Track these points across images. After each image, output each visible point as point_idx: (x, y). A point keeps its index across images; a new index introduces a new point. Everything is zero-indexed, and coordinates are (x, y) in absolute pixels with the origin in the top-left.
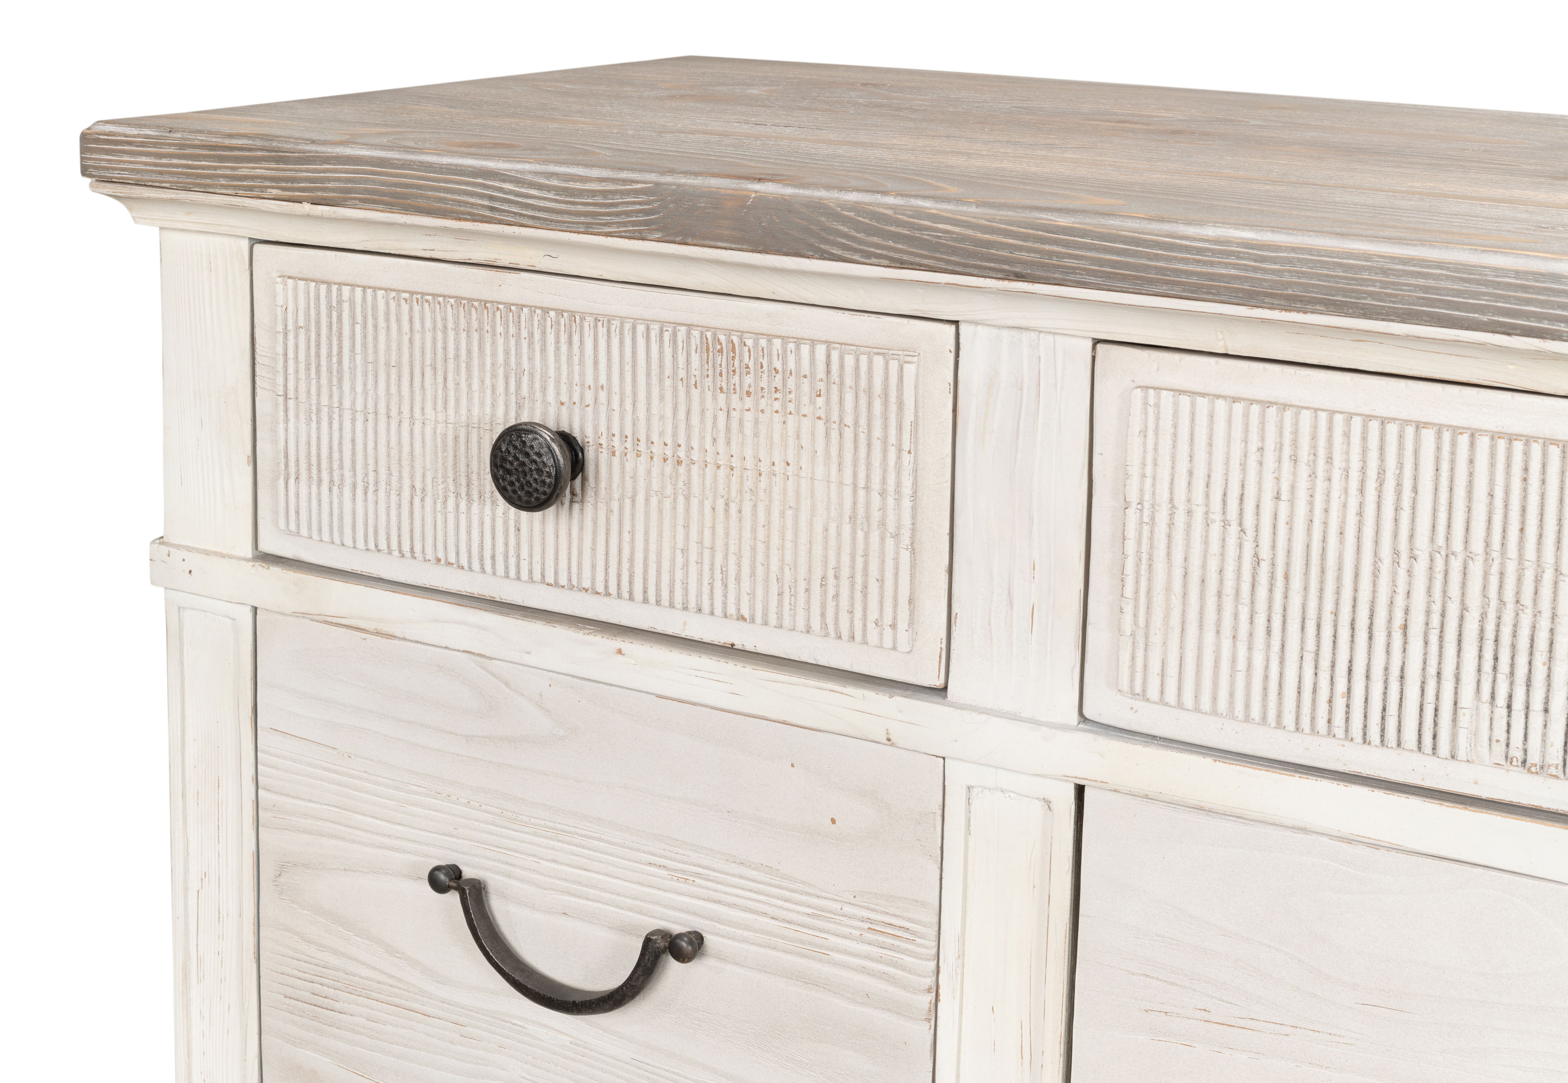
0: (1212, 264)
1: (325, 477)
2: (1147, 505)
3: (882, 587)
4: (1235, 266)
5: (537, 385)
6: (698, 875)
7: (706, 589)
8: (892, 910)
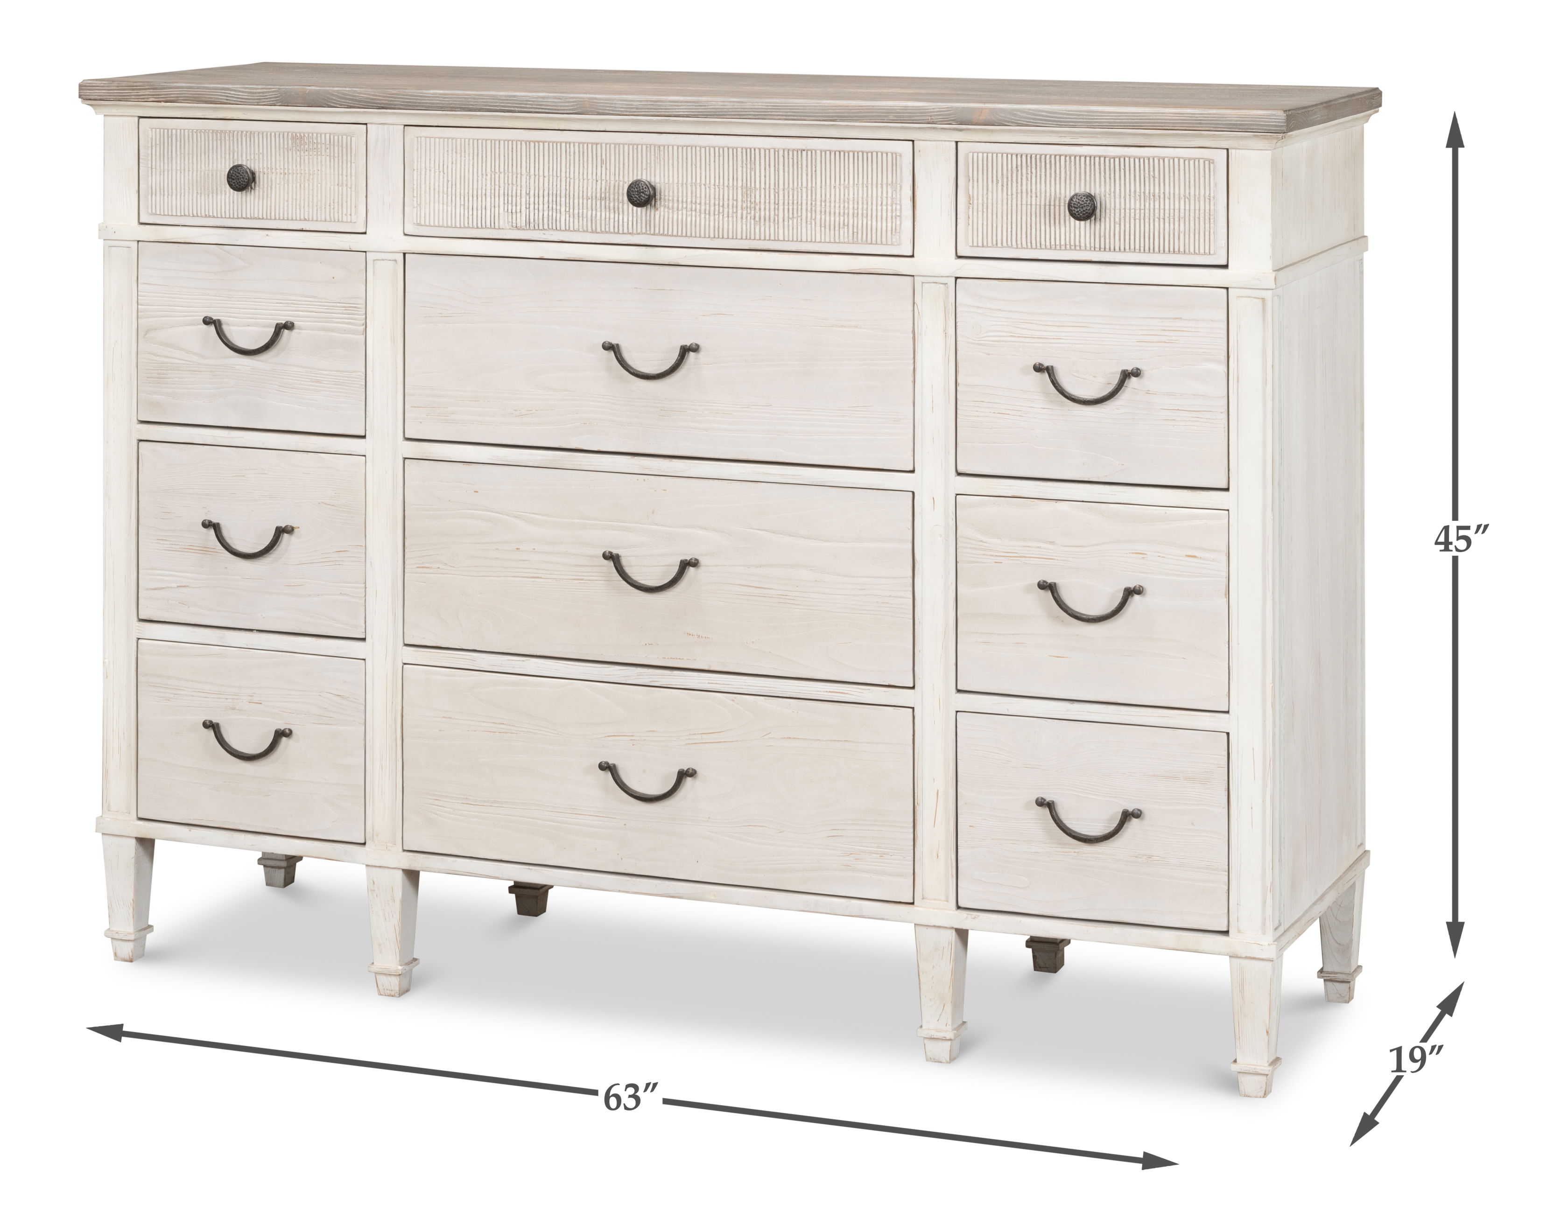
0: (432, 100)
1: (166, 193)
2: (419, 170)
3: (347, 204)
4: (438, 100)
5: (240, 155)
6: (292, 304)
7: (294, 212)
8: (351, 302)
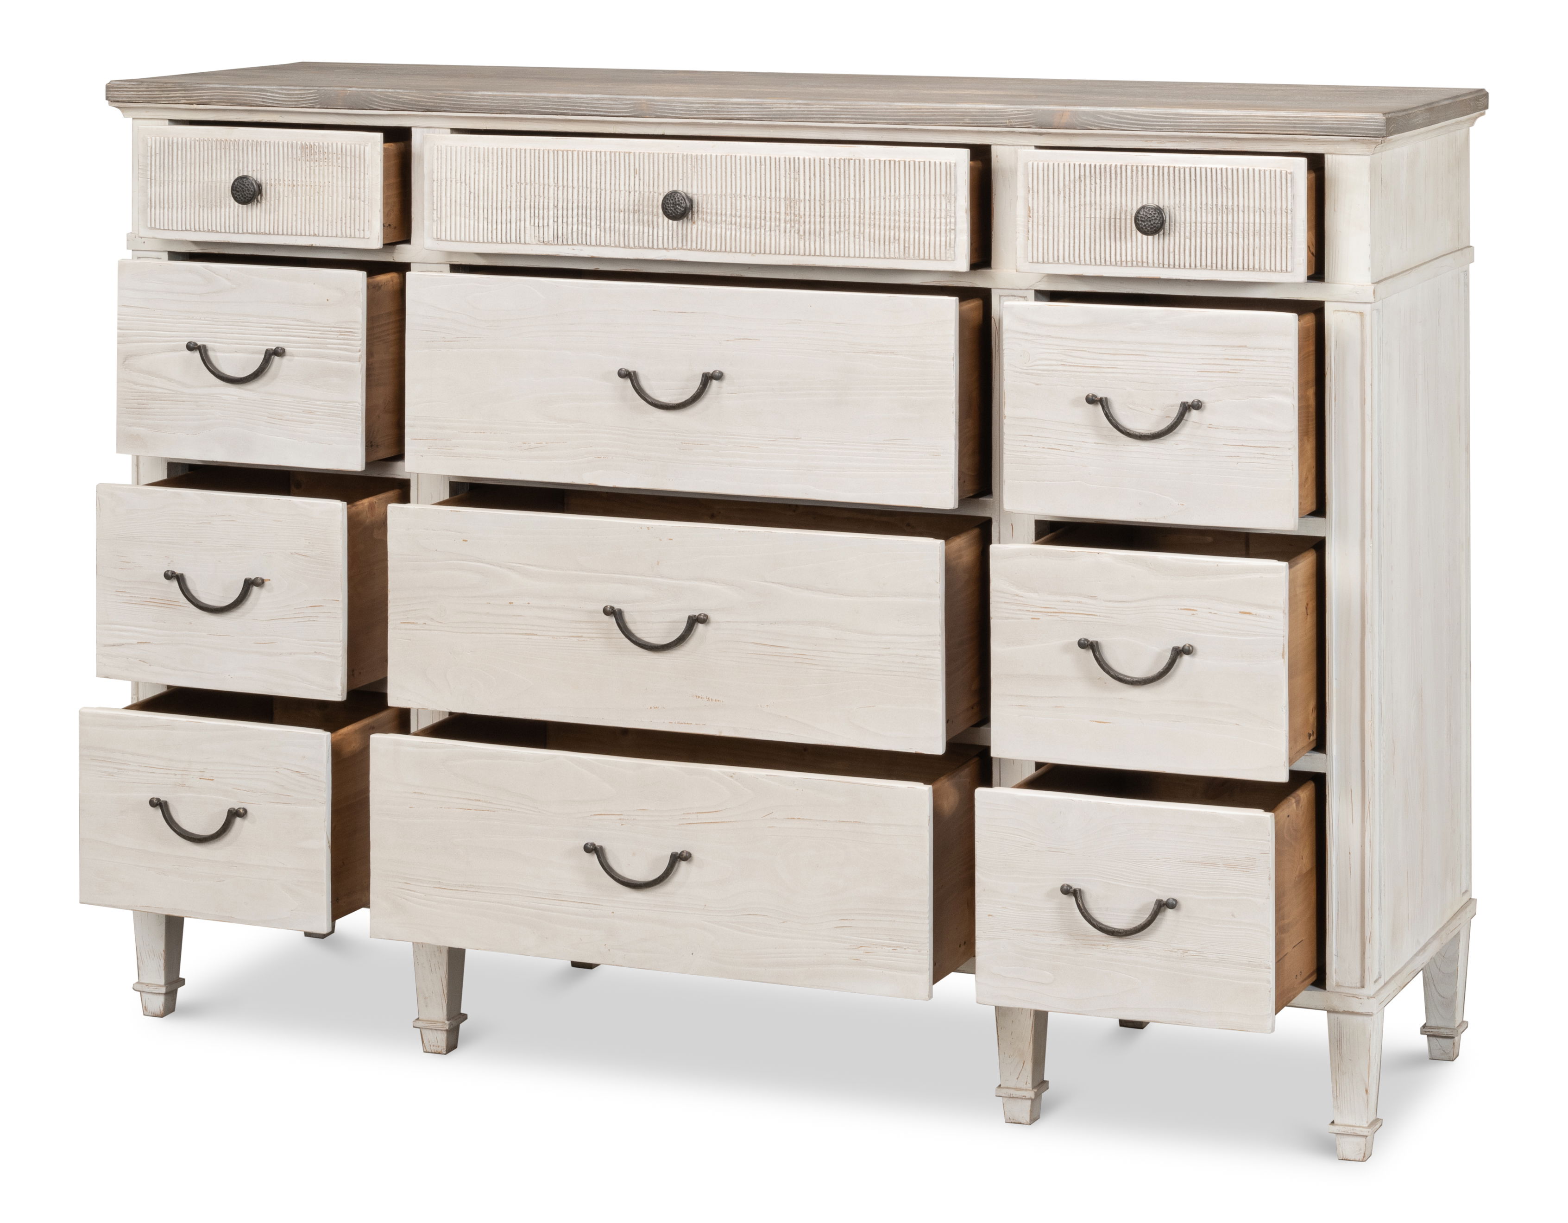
1: (166, 206)
3: (360, 219)
5: (245, 165)
7: (303, 227)
